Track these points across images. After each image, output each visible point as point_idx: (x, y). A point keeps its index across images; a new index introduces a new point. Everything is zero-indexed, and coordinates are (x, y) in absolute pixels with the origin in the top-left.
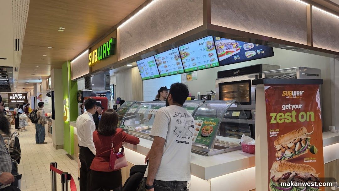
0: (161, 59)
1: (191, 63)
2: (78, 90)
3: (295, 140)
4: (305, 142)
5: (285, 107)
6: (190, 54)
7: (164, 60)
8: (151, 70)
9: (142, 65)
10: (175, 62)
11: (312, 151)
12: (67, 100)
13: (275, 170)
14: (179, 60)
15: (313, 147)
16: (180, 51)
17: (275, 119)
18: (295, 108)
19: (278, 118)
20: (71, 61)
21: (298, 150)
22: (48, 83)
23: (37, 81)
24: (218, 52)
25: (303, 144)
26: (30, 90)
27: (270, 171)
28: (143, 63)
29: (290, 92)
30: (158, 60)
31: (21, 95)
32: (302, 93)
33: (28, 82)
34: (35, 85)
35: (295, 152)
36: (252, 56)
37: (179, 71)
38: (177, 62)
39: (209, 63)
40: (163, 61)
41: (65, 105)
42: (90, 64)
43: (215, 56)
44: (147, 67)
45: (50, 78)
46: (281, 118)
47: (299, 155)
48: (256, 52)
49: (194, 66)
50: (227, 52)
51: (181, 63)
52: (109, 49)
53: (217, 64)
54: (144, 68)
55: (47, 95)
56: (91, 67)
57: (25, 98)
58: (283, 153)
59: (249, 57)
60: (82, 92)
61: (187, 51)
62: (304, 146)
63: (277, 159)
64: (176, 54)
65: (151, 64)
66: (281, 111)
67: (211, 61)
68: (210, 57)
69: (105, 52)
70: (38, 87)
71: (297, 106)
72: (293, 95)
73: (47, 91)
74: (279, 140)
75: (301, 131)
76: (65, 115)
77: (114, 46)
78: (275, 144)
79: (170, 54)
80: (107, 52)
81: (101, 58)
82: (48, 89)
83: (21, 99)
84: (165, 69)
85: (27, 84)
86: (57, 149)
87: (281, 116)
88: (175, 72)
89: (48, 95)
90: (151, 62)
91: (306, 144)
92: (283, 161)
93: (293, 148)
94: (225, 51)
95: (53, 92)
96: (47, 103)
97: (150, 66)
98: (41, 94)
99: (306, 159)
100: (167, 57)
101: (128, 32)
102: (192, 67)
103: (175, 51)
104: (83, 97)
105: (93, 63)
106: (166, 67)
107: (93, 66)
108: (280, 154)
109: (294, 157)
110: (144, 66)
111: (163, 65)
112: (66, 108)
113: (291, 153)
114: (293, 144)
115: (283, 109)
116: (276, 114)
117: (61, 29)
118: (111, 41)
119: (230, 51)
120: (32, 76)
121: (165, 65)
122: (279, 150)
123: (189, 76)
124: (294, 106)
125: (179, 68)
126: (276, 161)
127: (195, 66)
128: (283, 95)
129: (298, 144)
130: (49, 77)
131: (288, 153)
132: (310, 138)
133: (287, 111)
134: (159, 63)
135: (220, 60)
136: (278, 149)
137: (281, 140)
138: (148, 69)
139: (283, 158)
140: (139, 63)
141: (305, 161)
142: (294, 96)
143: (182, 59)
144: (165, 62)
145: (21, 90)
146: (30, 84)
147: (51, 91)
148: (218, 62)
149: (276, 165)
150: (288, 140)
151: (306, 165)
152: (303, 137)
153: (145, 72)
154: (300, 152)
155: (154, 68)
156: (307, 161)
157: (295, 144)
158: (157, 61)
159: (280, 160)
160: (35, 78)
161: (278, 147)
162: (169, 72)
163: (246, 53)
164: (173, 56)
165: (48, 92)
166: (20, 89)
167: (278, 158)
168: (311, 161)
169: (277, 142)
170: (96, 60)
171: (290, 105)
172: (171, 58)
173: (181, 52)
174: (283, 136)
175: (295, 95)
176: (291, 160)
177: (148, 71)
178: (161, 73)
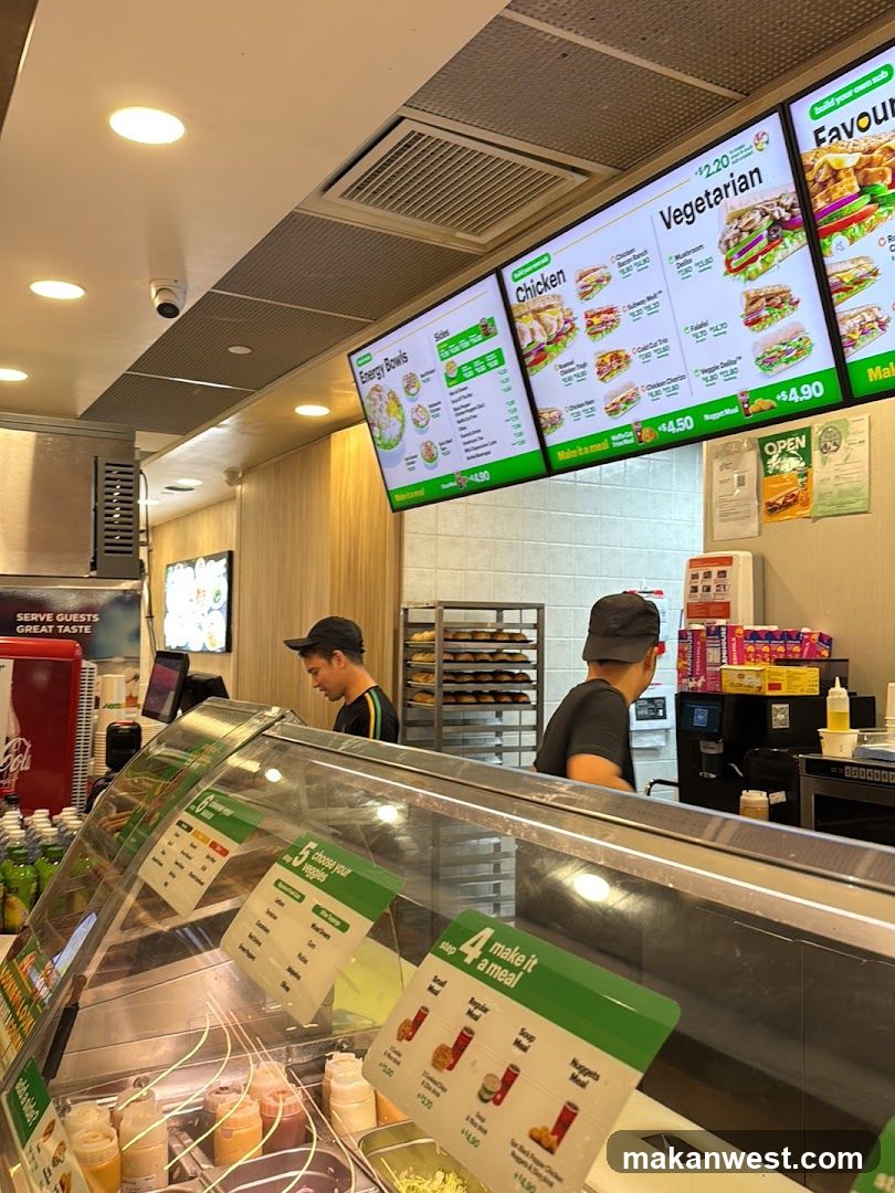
7: (599, 301)
8: (465, 412)
9: (394, 380)
14: (790, 267)
16: (807, 148)
28: (402, 359)
30: (536, 313)
37: (771, 391)
38: (765, 283)
40: (580, 309)
51: (806, 289)
54: (408, 406)
65: (461, 359)
79: (671, 219)
90: (465, 335)
97: (460, 378)
100: (630, 259)
106: (613, 362)
110: (410, 382)
111: (583, 348)
121: (608, 342)
125: (767, 362)
134: (541, 338)
138: (435, 407)
140: (367, 368)
144: (602, 322)
153: (413, 442)
155: (497, 392)
158: (524, 325)
162: (644, 410)
164: (710, 228)
172: (682, 261)
173: (818, 159)
177: (442, 427)
178: (552, 439)
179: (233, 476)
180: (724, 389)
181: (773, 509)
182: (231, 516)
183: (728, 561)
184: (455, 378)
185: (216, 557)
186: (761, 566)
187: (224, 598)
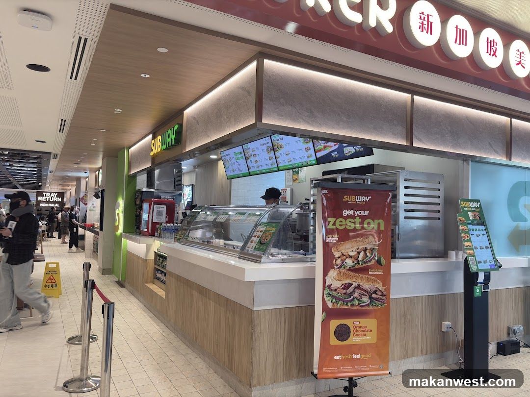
0: (250, 151)
1: (286, 158)
2: (137, 188)
3: (358, 248)
4: (371, 252)
5: (346, 213)
6: (284, 146)
7: (254, 153)
8: (238, 165)
9: (228, 157)
10: (268, 156)
11: (379, 262)
12: (121, 202)
13: (333, 278)
15: (381, 257)
16: (273, 141)
17: (334, 224)
18: (359, 214)
19: (338, 223)
20: (130, 147)
21: (362, 260)
22: (97, 178)
23: (82, 174)
24: (315, 146)
25: (368, 254)
26: (70, 188)
27: (326, 278)
28: (229, 154)
29: (353, 197)
31: (56, 195)
32: (369, 199)
33: (69, 175)
34: (78, 179)
35: (359, 261)
36: (351, 153)
37: (272, 168)
38: (270, 155)
39: (306, 159)
40: (252, 153)
41: (117, 210)
42: (152, 154)
43: (312, 152)
44: (234, 160)
45: (101, 171)
46: (341, 223)
47: (363, 266)
48: (355, 149)
49: (288, 162)
50: (325, 147)
51: (274, 157)
52: (173, 137)
53: (314, 162)
54: (230, 162)
55: (94, 196)
56: (154, 158)
57: (60, 201)
58: (343, 261)
59: (348, 155)
60: (142, 192)
61: (280, 142)
62: (369, 256)
63: (336, 267)
64: (268, 145)
65: (238, 156)
66: (341, 216)
67: (308, 157)
68: (307, 151)
69: (169, 140)
70: (83, 183)
71: (362, 213)
72: (357, 200)
73: (95, 189)
74: (338, 248)
75: (367, 240)
76: (117, 224)
77: (179, 133)
78: (332, 251)
79: (261, 145)
80: (172, 140)
81: (164, 147)
82: (97, 187)
83: (55, 202)
84: (256, 165)
85: (66, 179)
86: (103, 274)
87: (341, 222)
88: (268, 169)
89: (97, 196)
90: (238, 153)
91: (372, 254)
92: (342, 270)
93: (356, 257)
94: (323, 145)
95: (103, 191)
96: (94, 207)
98: (86, 195)
99: (371, 270)
100: (258, 149)
101: (194, 118)
102: (287, 164)
103: (267, 141)
104: (143, 199)
105: (155, 153)
106: (256, 161)
107: (156, 156)
108: (339, 262)
109: (357, 266)
110: (230, 159)
111: (252, 158)
112: (118, 214)
113: (353, 262)
114: (356, 253)
115: (344, 215)
116: (335, 219)
117: (118, 111)
118: (176, 127)
119: (328, 146)
120: (76, 166)
121: (256, 159)
122: (339, 258)
123: (295, 177)
124: (358, 212)
125: (272, 165)
126: (334, 268)
127: (290, 163)
128: (344, 200)
129: (362, 254)
130: (99, 169)
131: (349, 262)
132: (377, 248)
133: (349, 216)
134: (248, 156)
135: (318, 157)
136: (336, 256)
137: (341, 248)
138: (234, 163)
139: (343, 267)
140: (223, 155)
141: (370, 273)
142: (358, 202)
143: (276, 152)
144: (255, 156)
145: (56, 187)
146: (71, 179)
147: (100, 190)
148: (315, 159)
149: (333, 273)
150: (350, 248)
151: (371, 277)
152: (369, 247)
153: (231, 168)
154: (365, 262)
155: (242, 161)
156: (373, 273)
157: (359, 253)
158: (246, 153)
159: (340, 267)
160: (79, 170)
161: (337, 254)
162: (260, 168)
163: (344, 149)
164: (265, 147)
165: (97, 191)
166: (55, 185)
167: (337, 265)
168: (378, 273)
169: (335, 249)
170: (159, 150)
171: (352, 211)
172: (263, 150)
173: (274, 143)
174: (343, 244)
175: (360, 201)
176: (352, 269)
177: (235, 167)
178: (250, 171)
179: (195, 167)
180: (268, 167)
181: (294, 181)
182: (194, 176)
183: (286, 189)
184: (237, 159)
185: (189, 186)
186: (292, 191)
187: (191, 196)
